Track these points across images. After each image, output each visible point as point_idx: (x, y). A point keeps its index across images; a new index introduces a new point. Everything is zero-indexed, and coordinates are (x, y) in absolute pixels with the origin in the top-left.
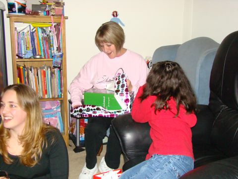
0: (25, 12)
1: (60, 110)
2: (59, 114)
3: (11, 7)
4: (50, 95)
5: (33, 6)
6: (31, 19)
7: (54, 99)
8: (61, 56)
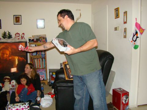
0: (33, 41)
1: (45, 72)
2: (45, 74)
3: (30, 40)
4: (41, 67)
5: (37, 39)
6: (35, 43)
7: (43, 68)
8: (45, 55)
